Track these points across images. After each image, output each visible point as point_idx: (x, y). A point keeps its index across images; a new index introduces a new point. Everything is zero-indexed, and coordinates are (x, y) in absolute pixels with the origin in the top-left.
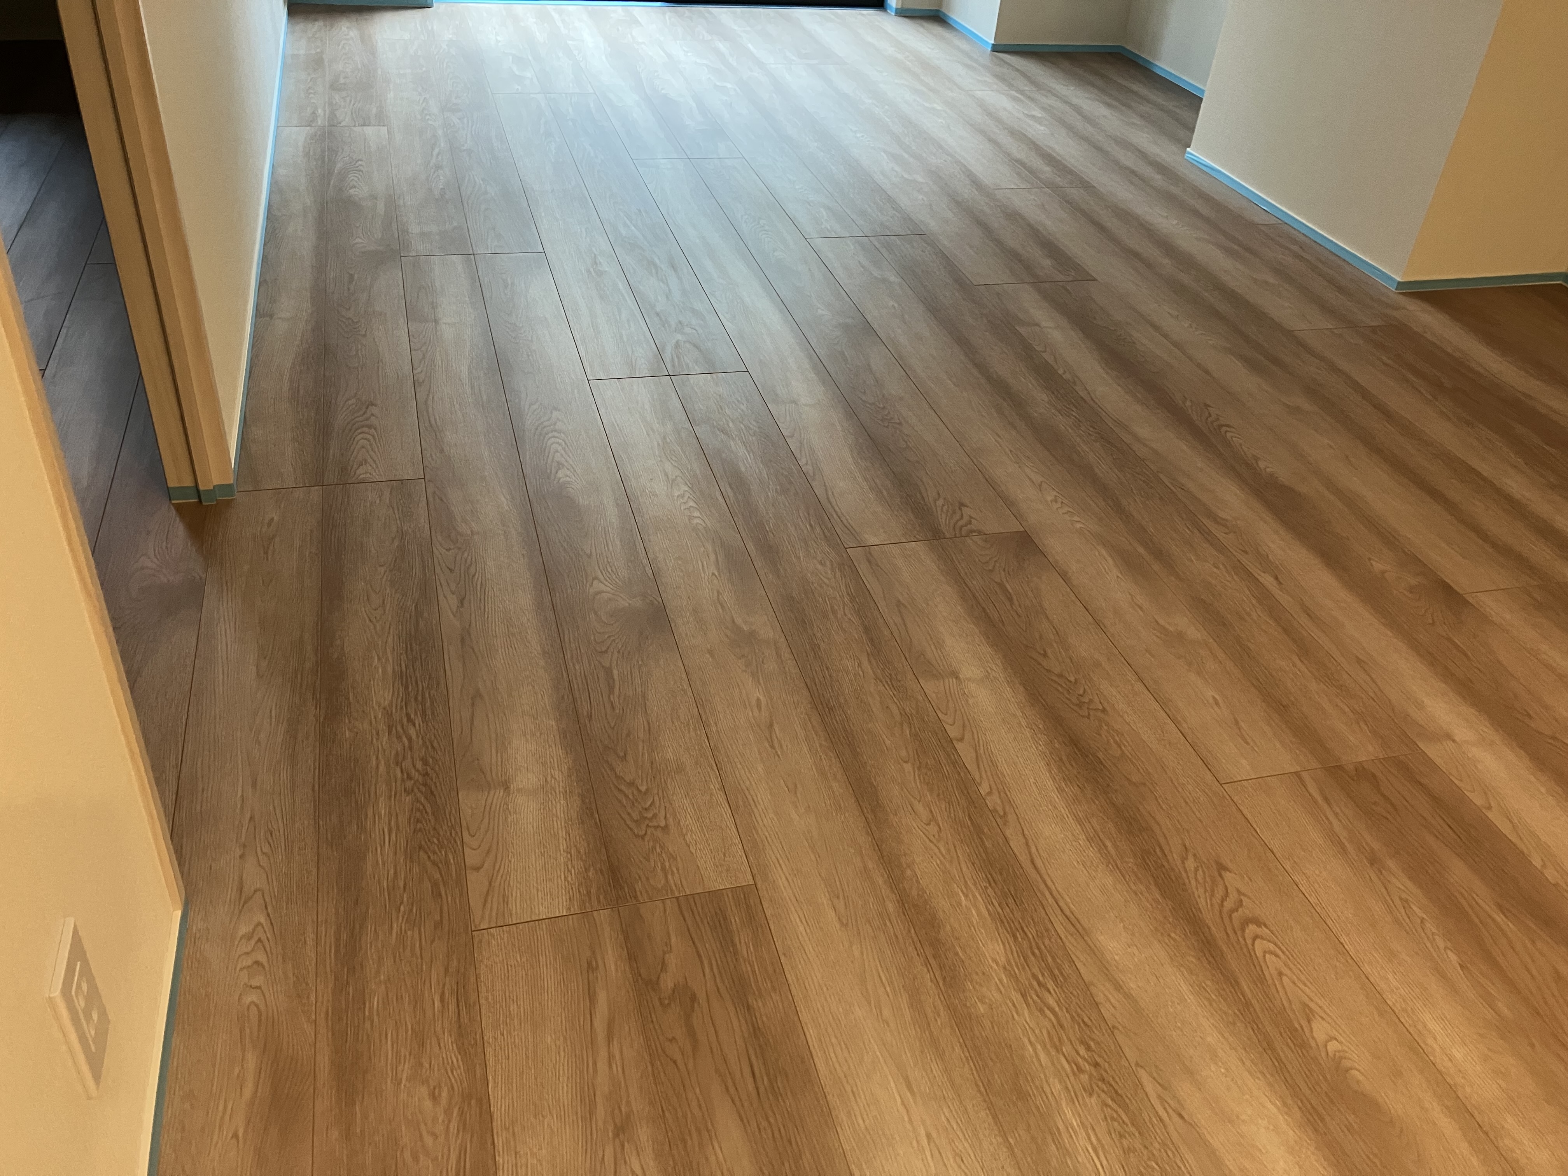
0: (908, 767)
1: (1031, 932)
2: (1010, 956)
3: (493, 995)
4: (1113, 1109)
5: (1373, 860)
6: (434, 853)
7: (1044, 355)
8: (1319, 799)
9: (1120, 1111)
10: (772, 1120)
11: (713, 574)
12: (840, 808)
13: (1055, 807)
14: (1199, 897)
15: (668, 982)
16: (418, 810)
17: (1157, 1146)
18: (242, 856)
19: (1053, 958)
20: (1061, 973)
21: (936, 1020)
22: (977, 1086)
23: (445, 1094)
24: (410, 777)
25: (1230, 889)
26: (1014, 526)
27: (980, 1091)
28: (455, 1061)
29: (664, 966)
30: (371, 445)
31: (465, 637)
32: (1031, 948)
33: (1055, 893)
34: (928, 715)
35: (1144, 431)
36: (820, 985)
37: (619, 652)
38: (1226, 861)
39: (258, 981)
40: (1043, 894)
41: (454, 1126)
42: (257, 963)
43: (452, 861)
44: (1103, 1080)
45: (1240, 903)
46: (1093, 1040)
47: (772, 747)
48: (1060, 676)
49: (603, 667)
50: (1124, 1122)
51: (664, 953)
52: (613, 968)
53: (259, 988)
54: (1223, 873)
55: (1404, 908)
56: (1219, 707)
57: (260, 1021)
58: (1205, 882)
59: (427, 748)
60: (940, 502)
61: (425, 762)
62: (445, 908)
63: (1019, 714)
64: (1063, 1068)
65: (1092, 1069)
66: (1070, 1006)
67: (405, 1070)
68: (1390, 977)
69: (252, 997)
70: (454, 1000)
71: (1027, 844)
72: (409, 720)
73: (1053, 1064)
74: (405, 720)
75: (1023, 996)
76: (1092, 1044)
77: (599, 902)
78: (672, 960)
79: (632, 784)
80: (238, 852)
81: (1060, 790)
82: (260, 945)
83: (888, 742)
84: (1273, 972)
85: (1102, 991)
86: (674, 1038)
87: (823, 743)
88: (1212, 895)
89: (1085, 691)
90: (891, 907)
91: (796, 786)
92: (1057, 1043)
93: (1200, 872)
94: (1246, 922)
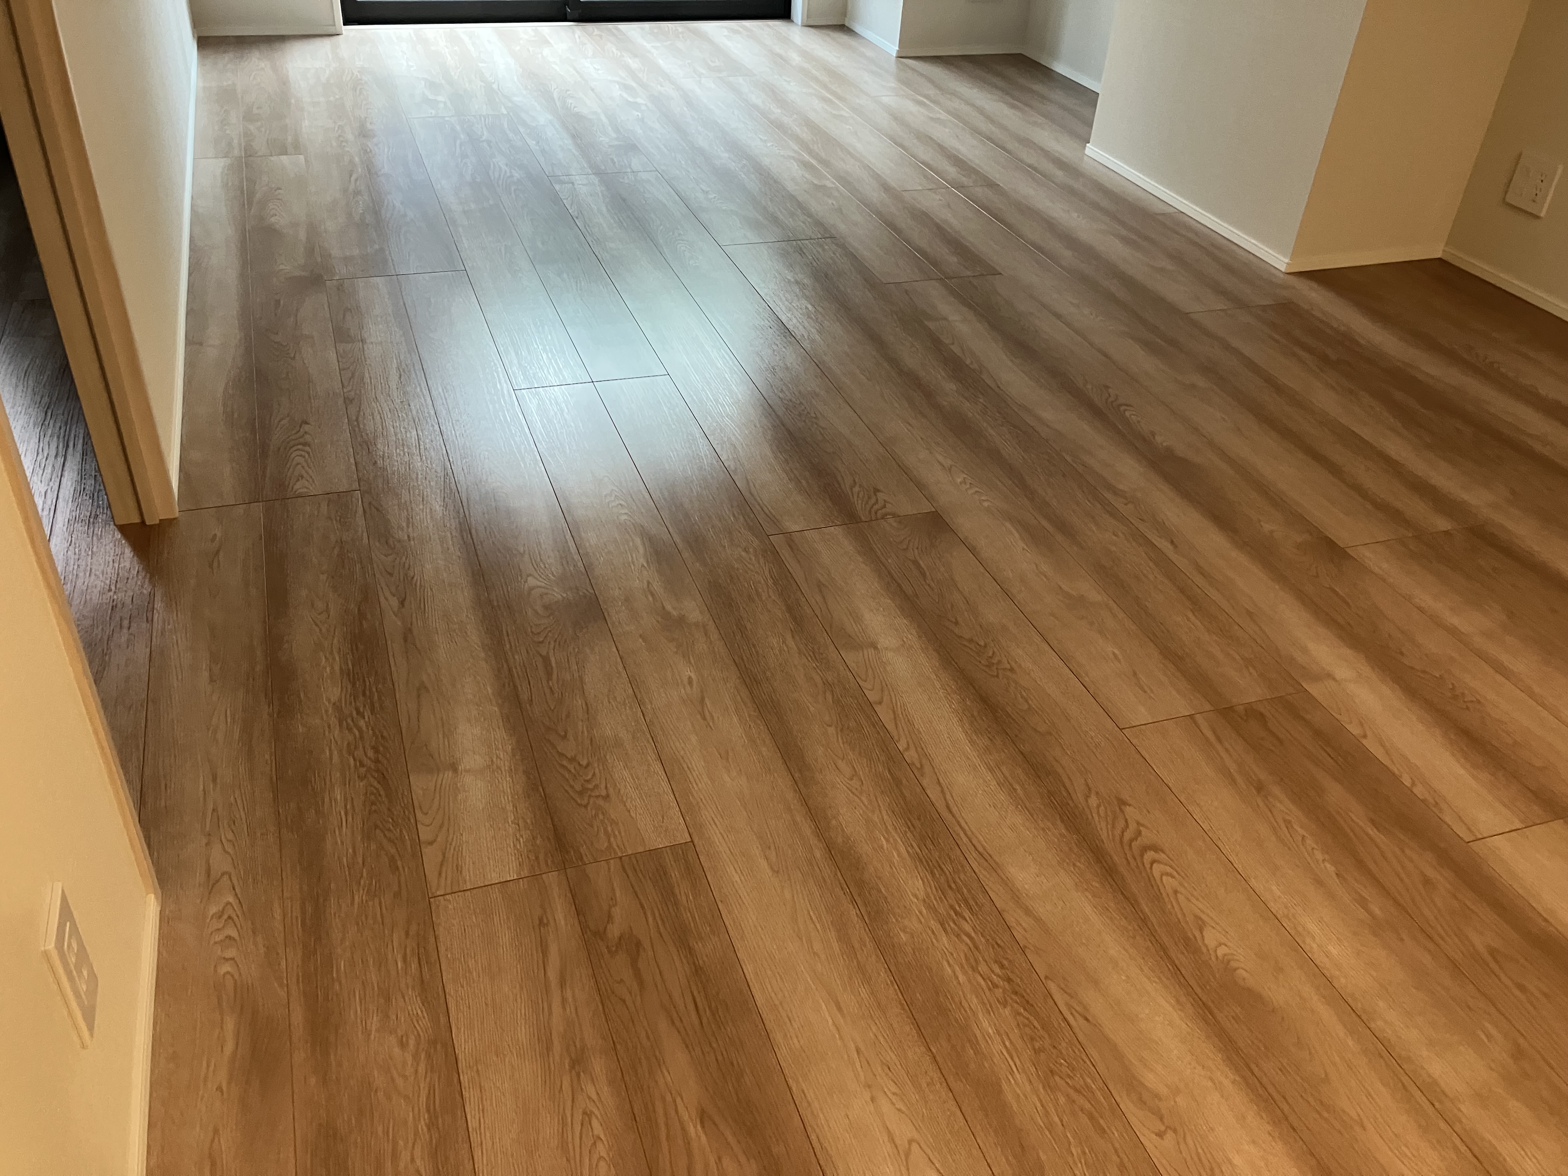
0: (831, 730)
1: (948, 868)
2: (929, 890)
3: (452, 953)
4: (1024, 1017)
5: (1260, 788)
6: (389, 830)
7: (952, 347)
8: (1212, 738)
9: (1032, 1018)
10: (715, 1045)
11: (643, 566)
12: (769, 770)
13: (968, 758)
14: (1101, 829)
15: (614, 931)
16: (372, 793)
17: (1064, 1045)
18: (207, 844)
19: (969, 891)
20: (976, 903)
21: (863, 950)
22: (901, 1004)
23: (412, 1042)
24: (362, 765)
25: (1129, 820)
26: (926, 508)
27: (904, 1009)
28: (419, 1012)
29: (610, 918)
30: (306, 461)
31: (407, 635)
32: (948, 882)
33: (969, 833)
34: (849, 683)
35: (1048, 415)
36: (755, 926)
37: (555, 641)
38: (1126, 797)
39: (231, 953)
40: (958, 835)
41: (422, 1068)
42: (229, 937)
43: (407, 837)
44: (1016, 993)
45: (1139, 833)
46: (1007, 959)
47: (704, 719)
48: (971, 641)
49: (541, 655)
50: (1034, 1027)
51: (610, 907)
52: (563, 922)
53: (233, 959)
54: (1123, 807)
55: (1287, 828)
56: (1119, 661)
57: (235, 990)
58: (1107, 816)
59: (377, 738)
60: (856, 489)
61: (376, 750)
62: (403, 879)
63: (933, 676)
64: (980, 985)
65: (1006, 983)
66: (984, 931)
67: (374, 1022)
68: (1274, 888)
69: (226, 968)
70: (416, 960)
71: (943, 791)
72: (358, 713)
73: (970, 981)
74: (354, 713)
75: (942, 925)
76: (1005, 962)
77: (547, 865)
78: (617, 912)
79: (573, 760)
80: (204, 841)
81: (972, 742)
82: (230, 921)
83: (812, 709)
84: (1170, 892)
85: (1014, 916)
86: (622, 980)
87: (752, 713)
88: (1113, 827)
89: (994, 653)
90: (818, 854)
91: (727, 753)
92: (974, 964)
93: (1102, 808)
94: (1145, 849)
